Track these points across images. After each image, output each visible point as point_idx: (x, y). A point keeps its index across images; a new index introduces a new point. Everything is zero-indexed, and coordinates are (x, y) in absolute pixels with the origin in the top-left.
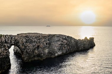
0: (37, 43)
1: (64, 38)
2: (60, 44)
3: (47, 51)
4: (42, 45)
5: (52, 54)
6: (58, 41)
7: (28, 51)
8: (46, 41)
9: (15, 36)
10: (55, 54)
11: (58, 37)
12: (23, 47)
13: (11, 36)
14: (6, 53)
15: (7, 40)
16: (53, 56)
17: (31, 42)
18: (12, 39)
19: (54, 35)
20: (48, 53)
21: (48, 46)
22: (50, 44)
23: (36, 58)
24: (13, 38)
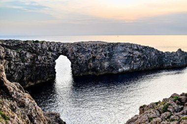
0: (92, 53)
1: (136, 48)
2: (126, 56)
3: (106, 64)
4: (99, 56)
5: (114, 69)
6: (123, 52)
7: (79, 63)
8: (105, 51)
9: (64, 44)
10: (118, 69)
11: (123, 46)
12: (73, 57)
13: (59, 44)
14: (49, 62)
15: (51, 48)
16: (115, 72)
17: (84, 52)
18: (59, 47)
19: (117, 44)
20: (108, 67)
21: (108, 57)
22: (111, 55)
23: (90, 73)
24: (61, 46)
